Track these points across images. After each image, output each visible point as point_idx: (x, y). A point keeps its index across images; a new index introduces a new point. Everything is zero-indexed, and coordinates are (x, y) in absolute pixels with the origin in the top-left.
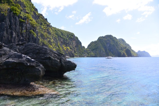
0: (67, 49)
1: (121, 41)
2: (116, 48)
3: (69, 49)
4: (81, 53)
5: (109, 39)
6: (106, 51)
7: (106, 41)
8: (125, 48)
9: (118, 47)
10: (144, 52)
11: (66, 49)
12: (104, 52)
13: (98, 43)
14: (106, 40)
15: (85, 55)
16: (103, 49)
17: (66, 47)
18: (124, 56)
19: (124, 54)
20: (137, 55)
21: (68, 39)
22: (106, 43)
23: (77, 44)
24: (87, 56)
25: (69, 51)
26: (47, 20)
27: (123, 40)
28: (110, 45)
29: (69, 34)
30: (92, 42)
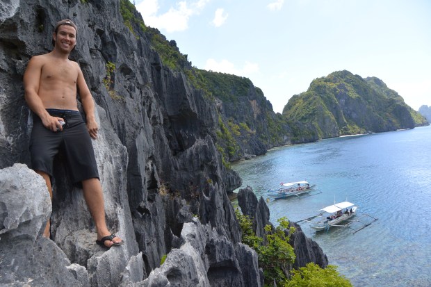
0: (242, 130)
1: (372, 83)
2: (367, 106)
3: (248, 129)
4: (276, 134)
5: (343, 82)
6: (338, 118)
7: (335, 90)
8: (392, 102)
9: (369, 103)
11: (238, 130)
12: (334, 123)
13: (314, 99)
14: (335, 86)
15: (287, 140)
16: (328, 113)
17: (238, 124)
19: (390, 121)
20: (425, 121)
21: (235, 97)
22: (336, 96)
23: (261, 110)
24: (293, 142)
26: (177, 46)
27: (377, 81)
28: (348, 99)
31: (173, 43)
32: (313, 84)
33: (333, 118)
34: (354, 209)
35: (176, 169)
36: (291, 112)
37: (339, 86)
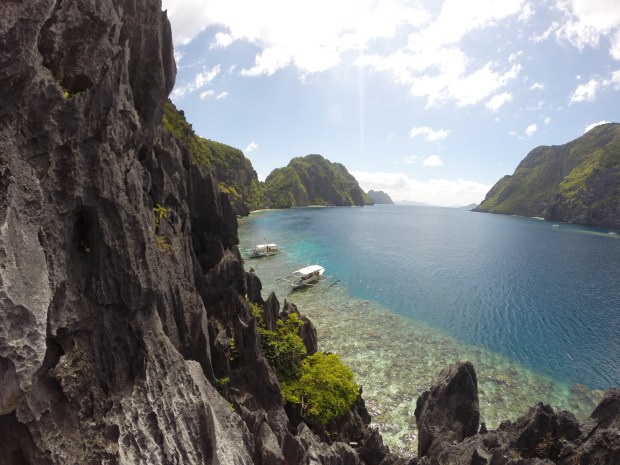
0: (231, 193)
2: (332, 185)
3: (236, 193)
5: (316, 163)
6: (309, 191)
7: (309, 169)
8: (350, 185)
9: (334, 182)
10: (381, 193)
12: (306, 195)
14: (309, 165)
15: (267, 205)
16: (302, 186)
17: (228, 188)
18: (348, 204)
19: (347, 199)
21: (227, 165)
22: (310, 173)
24: (271, 207)
25: (236, 199)
27: (341, 168)
28: (319, 177)
29: (232, 153)
30: (276, 169)
31: (182, 113)
32: (292, 161)
33: (305, 191)
34: (321, 273)
35: (207, 285)
36: (272, 182)
37: (313, 166)
